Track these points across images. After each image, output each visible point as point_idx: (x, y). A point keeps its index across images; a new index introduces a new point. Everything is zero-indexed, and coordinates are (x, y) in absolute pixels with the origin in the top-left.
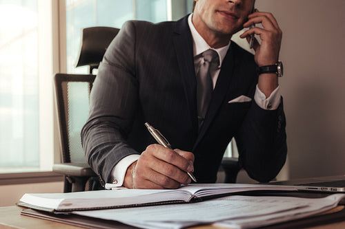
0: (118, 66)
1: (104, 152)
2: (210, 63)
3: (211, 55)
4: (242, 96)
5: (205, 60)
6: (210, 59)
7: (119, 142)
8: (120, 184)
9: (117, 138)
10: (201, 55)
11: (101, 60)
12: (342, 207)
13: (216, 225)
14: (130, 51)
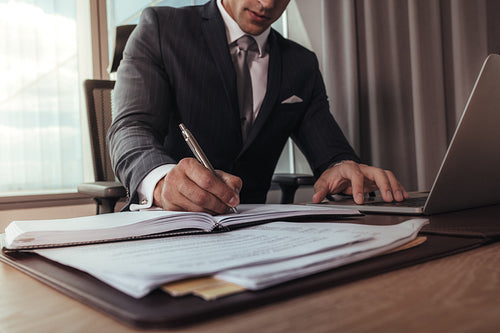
0: (141, 59)
1: (131, 159)
2: (246, 52)
3: (247, 42)
4: (294, 97)
5: (241, 49)
6: (245, 47)
7: (150, 148)
8: (149, 204)
9: (149, 141)
10: (235, 43)
11: (122, 58)
12: (423, 239)
13: (218, 277)
14: (154, 39)
